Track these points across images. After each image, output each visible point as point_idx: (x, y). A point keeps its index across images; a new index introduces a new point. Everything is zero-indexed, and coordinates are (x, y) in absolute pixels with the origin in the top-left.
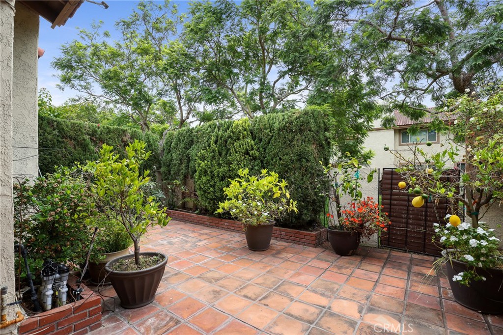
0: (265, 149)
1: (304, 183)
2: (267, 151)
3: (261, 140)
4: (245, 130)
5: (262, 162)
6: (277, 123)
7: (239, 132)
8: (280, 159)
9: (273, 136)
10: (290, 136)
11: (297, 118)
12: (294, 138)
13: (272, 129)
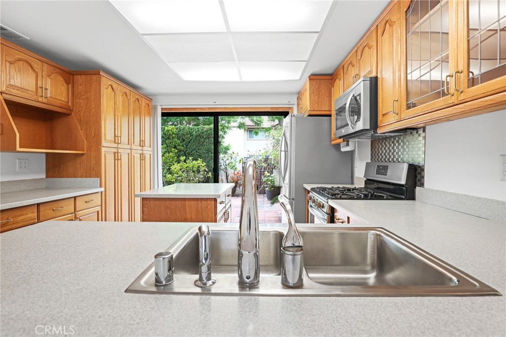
0: (187, 146)
1: (210, 164)
2: (188, 147)
3: (184, 141)
4: (173, 134)
5: (185, 153)
6: (194, 132)
7: (170, 135)
8: (197, 152)
9: (192, 139)
10: (202, 140)
11: (206, 131)
12: (204, 141)
13: (191, 135)
